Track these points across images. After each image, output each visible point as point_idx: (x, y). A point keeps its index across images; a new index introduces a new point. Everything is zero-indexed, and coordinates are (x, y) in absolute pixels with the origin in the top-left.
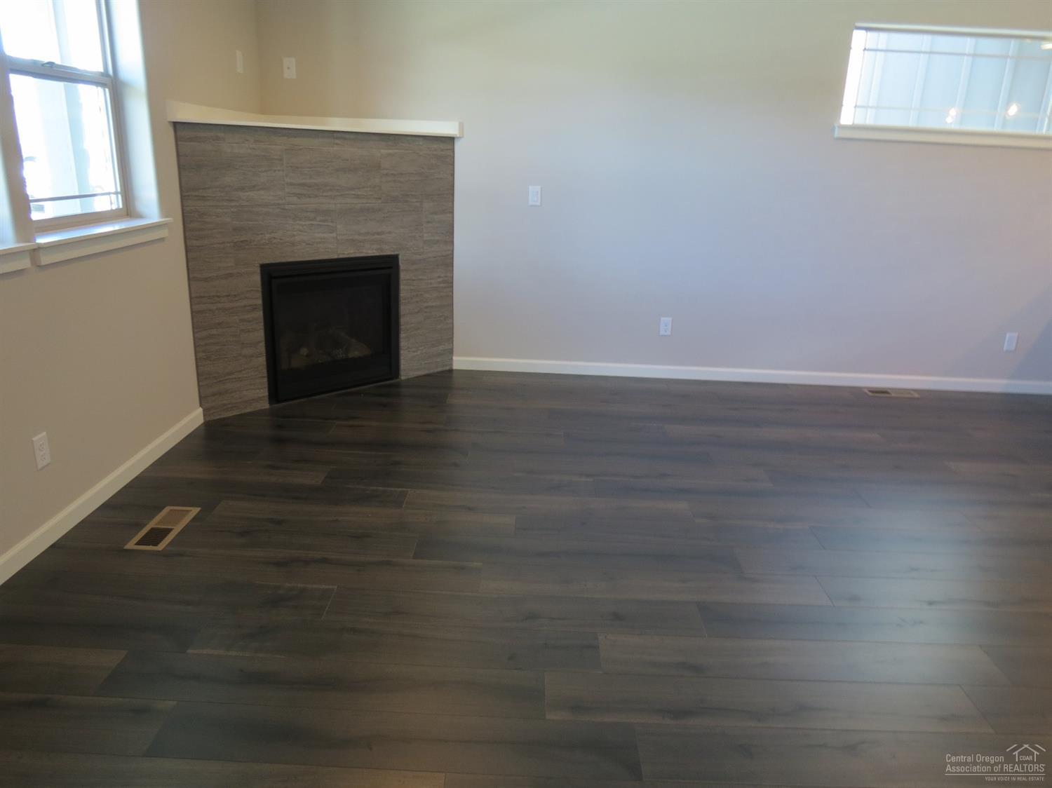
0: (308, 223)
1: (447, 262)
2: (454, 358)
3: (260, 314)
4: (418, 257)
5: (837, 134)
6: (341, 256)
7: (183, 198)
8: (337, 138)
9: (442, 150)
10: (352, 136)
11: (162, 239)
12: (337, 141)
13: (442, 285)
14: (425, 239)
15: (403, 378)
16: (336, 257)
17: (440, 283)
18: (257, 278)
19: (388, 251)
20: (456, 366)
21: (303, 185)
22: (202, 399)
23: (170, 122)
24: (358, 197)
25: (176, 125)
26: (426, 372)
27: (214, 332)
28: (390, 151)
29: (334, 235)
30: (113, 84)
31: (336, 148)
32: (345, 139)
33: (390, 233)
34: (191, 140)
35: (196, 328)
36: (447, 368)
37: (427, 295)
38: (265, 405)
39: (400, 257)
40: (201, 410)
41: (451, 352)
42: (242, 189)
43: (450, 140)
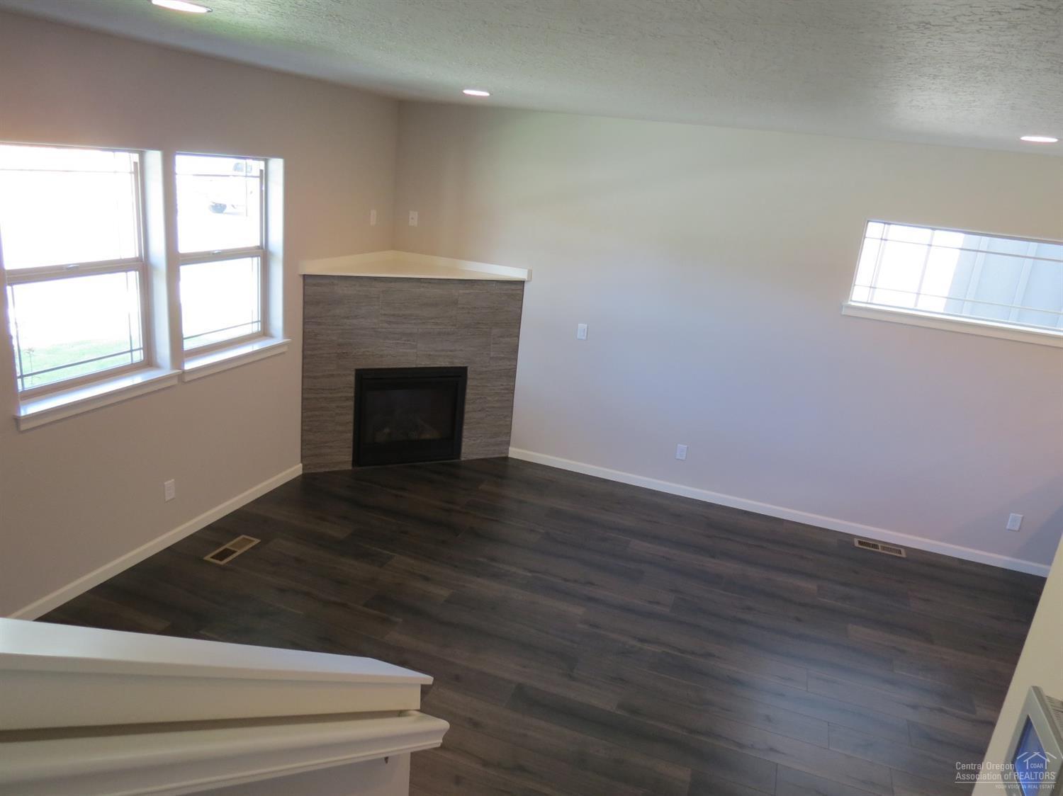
0: (394, 341)
1: (511, 374)
2: (510, 448)
3: (351, 403)
4: (484, 369)
5: (844, 312)
6: (419, 366)
7: (304, 323)
8: (421, 283)
9: (513, 290)
10: (436, 281)
11: (283, 353)
12: (423, 285)
13: (503, 391)
14: (492, 356)
15: (463, 459)
16: (414, 366)
17: (502, 389)
18: (352, 379)
19: (458, 363)
20: (511, 455)
21: (393, 315)
22: (303, 458)
23: (300, 275)
24: (437, 324)
25: (304, 276)
26: (482, 457)
27: (317, 413)
28: (467, 291)
29: (415, 351)
30: (263, 253)
31: (422, 289)
32: (430, 283)
33: (461, 350)
34: (314, 285)
35: (304, 409)
36: (504, 455)
37: (489, 398)
38: (349, 467)
39: (469, 368)
40: (301, 465)
41: (508, 443)
42: (348, 318)
43: (522, 283)
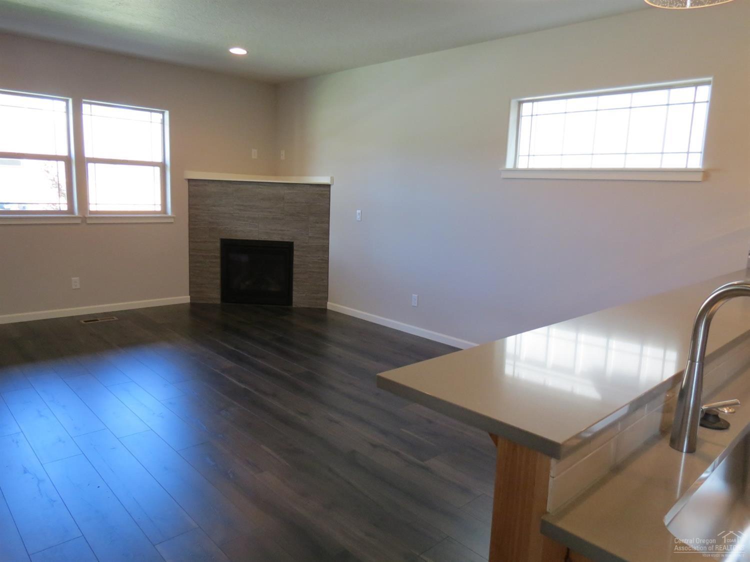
0: (244, 223)
1: (325, 249)
2: (328, 303)
3: (219, 260)
4: (305, 244)
5: (504, 175)
6: (260, 239)
7: (190, 208)
8: (261, 185)
9: (322, 191)
10: (267, 184)
11: (172, 223)
12: (261, 186)
13: (320, 261)
14: (310, 235)
15: (294, 306)
16: (258, 239)
17: (319, 260)
18: (218, 245)
19: (286, 239)
20: (329, 308)
21: (242, 205)
22: (191, 293)
23: (186, 179)
24: (270, 212)
25: (189, 180)
26: (307, 306)
27: (198, 264)
28: (290, 191)
29: (257, 229)
30: (163, 166)
31: (260, 190)
32: (265, 185)
33: (288, 231)
34: (194, 186)
35: (190, 262)
36: (324, 307)
37: (311, 265)
38: (219, 302)
39: (294, 244)
40: (189, 297)
41: (326, 299)
42: (214, 206)
43: (328, 186)
